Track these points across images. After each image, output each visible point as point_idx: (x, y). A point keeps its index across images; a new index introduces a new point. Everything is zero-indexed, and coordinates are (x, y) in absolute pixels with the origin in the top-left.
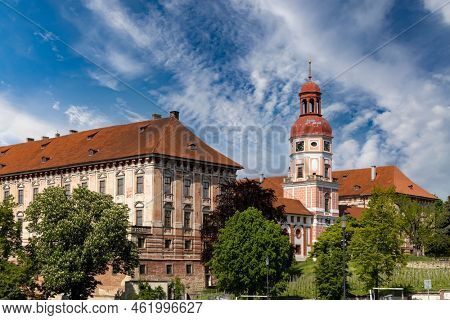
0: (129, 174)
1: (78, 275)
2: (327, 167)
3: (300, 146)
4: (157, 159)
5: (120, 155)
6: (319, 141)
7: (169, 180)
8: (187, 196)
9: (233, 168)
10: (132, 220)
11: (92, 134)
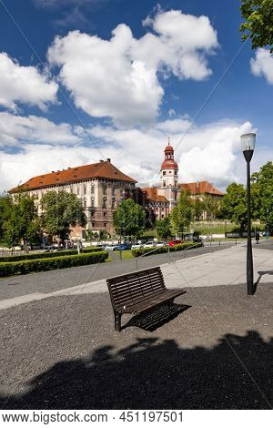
0: (88, 185)
1: (62, 228)
2: (176, 182)
3: (164, 173)
4: (100, 179)
5: (85, 177)
6: (173, 171)
7: (105, 188)
8: (113, 194)
9: (133, 183)
10: (89, 204)
11: (76, 169)
